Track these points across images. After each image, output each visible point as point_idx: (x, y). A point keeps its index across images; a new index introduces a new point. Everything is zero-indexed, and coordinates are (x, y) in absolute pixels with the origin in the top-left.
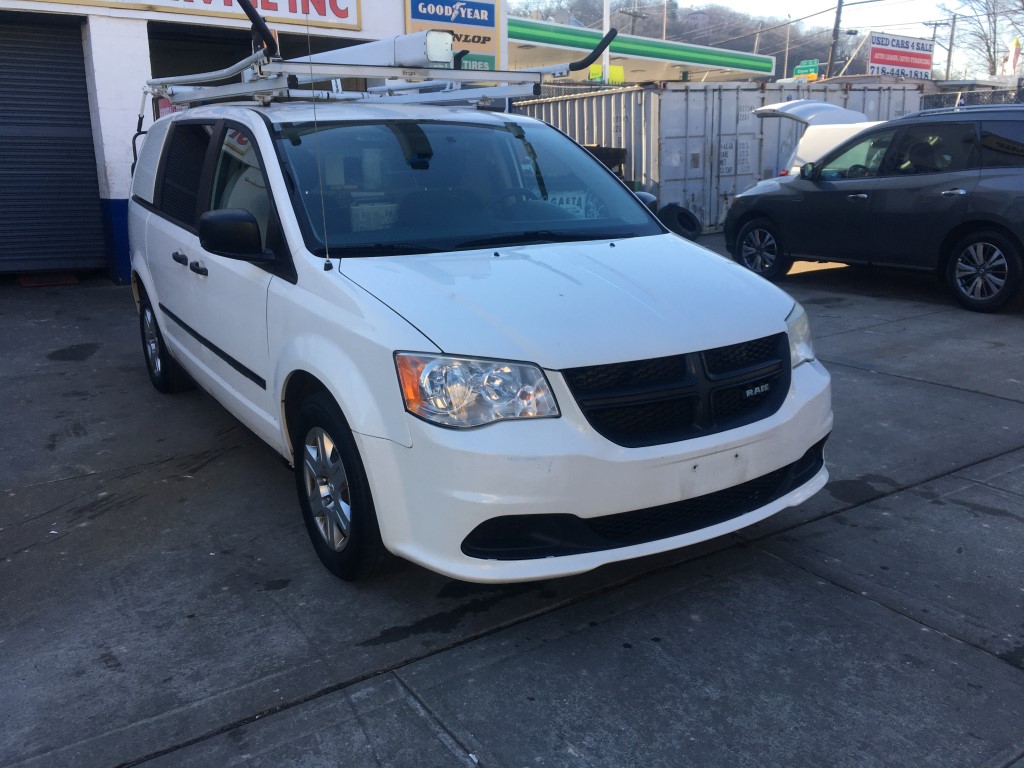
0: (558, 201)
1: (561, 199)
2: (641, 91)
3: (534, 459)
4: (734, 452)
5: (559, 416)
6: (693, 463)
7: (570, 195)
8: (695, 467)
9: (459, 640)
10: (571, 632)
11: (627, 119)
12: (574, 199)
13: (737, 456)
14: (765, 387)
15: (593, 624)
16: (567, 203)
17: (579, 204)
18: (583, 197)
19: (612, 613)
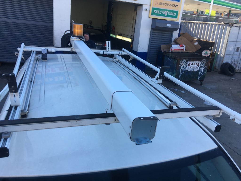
0: (191, 64)
1: (192, 63)
2: (224, 25)
7: (196, 62)
11: (217, 33)
12: (197, 63)
16: (194, 65)
17: (198, 65)
18: (200, 63)
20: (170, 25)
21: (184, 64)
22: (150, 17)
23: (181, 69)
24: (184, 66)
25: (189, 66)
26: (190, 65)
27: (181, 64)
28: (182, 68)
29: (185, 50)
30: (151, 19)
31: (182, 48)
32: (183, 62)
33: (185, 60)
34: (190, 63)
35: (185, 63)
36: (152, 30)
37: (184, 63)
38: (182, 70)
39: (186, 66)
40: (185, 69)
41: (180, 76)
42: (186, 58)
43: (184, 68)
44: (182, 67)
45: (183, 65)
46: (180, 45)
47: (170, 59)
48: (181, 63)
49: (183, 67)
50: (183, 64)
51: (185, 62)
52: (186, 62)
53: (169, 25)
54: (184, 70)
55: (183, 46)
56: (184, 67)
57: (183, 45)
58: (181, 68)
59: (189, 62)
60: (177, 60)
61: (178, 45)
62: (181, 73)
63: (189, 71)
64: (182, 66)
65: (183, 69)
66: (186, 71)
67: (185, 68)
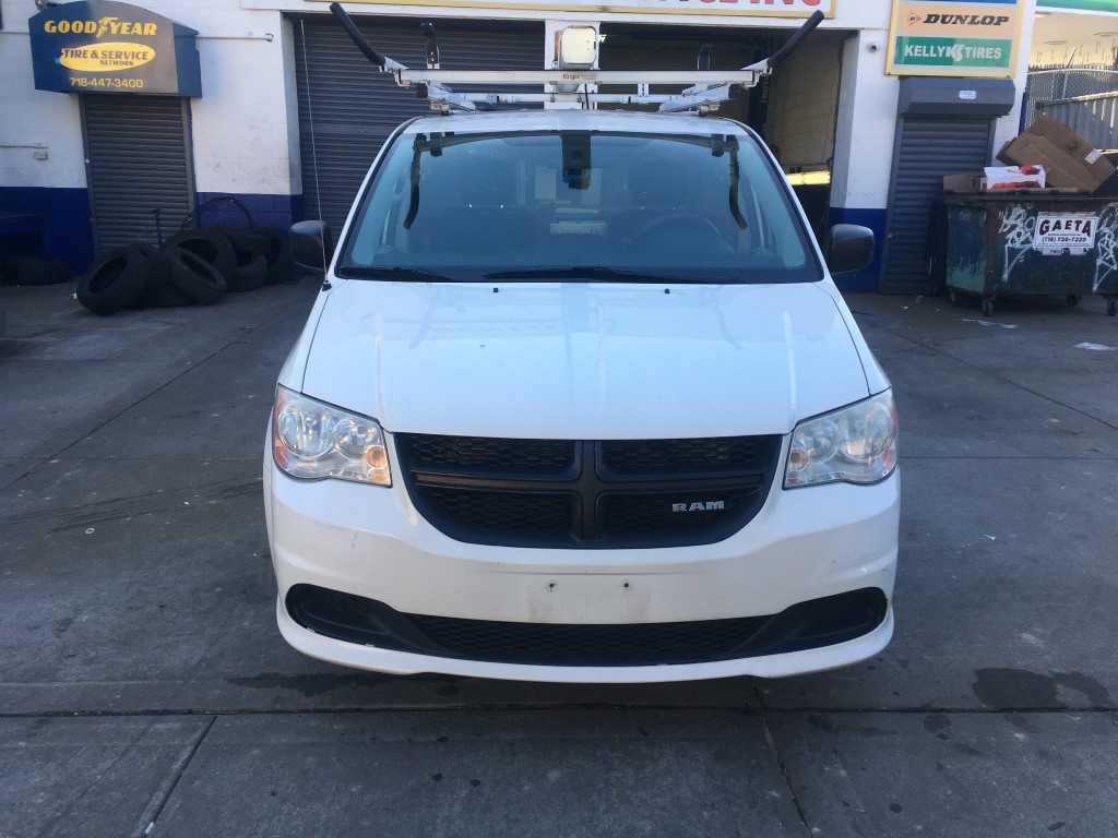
0: (1051, 225)
1: (1058, 223)
3: (338, 528)
4: (624, 579)
5: (390, 487)
6: (550, 579)
7: (1074, 217)
8: (552, 585)
9: (308, 707)
10: (410, 740)
12: (1078, 222)
13: (626, 585)
14: (720, 505)
15: (443, 740)
16: (1067, 228)
17: (1087, 231)
18: (1094, 221)
19: (479, 735)
20: (974, 93)
21: (1021, 225)
22: (889, 75)
23: (1009, 245)
24: (1019, 235)
25: (1042, 233)
26: (1047, 231)
27: (1005, 226)
28: (1014, 240)
29: (1047, 185)
30: (896, 78)
31: (1032, 178)
32: (1013, 217)
33: (1022, 211)
34: (1047, 222)
35: (1024, 221)
36: (902, 121)
37: (1018, 222)
38: (1013, 252)
39: (1029, 234)
40: (1027, 247)
41: (1006, 276)
42: (1027, 201)
43: (1023, 243)
44: (1010, 236)
45: (1018, 230)
46: (1020, 166)
47: (965, 216)
48: (1005, 221)
49: (1016, 238)
50: (1014, 227)
51: (1022, 218)
52: (1028, 217)
53: (967, 95)
54: (1020, 250)
55: (1036, 172)
56: (1022, 238)
57: (1037, 167)
58: (1006, 242)
59: (1041, 219)
60: (988, 212)
61: (1016, 168)
62: (1010, 262)
63: (1046, 252)
64: (1013, 234)
65: (1018, 245)
66: (1034, 256)
67: (1027, 241)
